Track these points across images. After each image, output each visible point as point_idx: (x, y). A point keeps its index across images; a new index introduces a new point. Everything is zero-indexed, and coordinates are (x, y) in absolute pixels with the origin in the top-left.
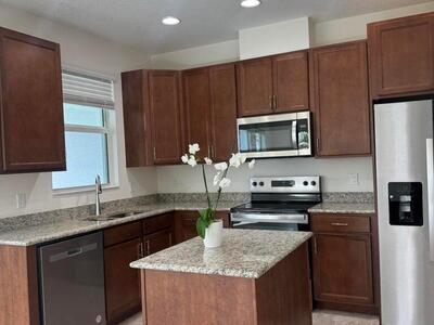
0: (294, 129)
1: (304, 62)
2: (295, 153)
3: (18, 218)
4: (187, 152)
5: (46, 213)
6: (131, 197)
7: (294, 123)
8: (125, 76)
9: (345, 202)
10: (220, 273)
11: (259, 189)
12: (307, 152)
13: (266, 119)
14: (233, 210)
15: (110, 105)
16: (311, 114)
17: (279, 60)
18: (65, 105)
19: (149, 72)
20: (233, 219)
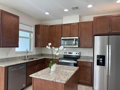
0: (75, 41)
1: (78, 25)
2: (74, 46)
3: (5, 58)
4: (48, 45)
5: (13, 58)
6: (35, 54)
7: (75, 39)
8: (36, 26)
9: (85, 58)
10: (54, 81)
11: (66, 54)
12: (77, 46)
13: (68, 38)
14: (59, 59)
15: (32, 32)
16: (79, 38)
17: (72, 24)
18: (19, 31)
19: (41, 25)
20: (59, 61)
